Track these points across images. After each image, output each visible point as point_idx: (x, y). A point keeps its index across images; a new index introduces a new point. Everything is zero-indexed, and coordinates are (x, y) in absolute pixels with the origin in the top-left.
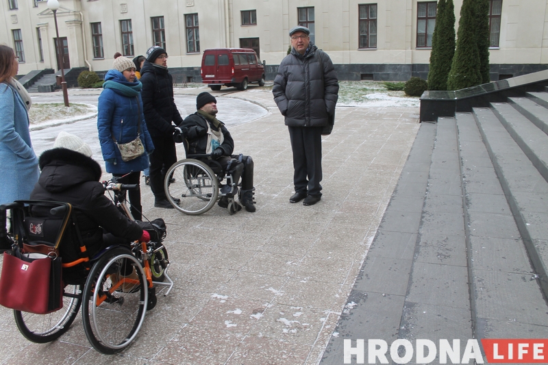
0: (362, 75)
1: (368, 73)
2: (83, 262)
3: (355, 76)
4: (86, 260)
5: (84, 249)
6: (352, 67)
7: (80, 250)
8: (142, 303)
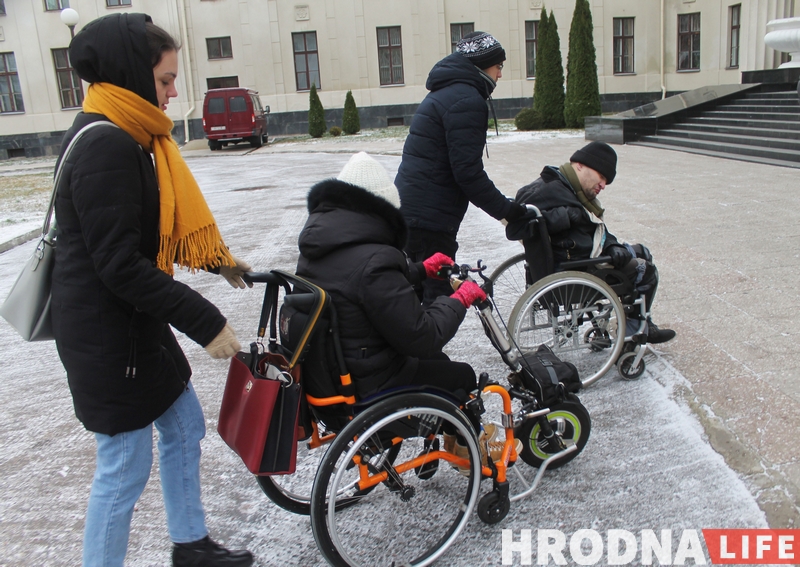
0: (389, 120)
1: (397, 116)
2: (342, 404)
3: (379, 122)
4: (351, 400)
5: (346, 380)
6: (375, 111)
7: (340, 381)
8: (464, 508)
